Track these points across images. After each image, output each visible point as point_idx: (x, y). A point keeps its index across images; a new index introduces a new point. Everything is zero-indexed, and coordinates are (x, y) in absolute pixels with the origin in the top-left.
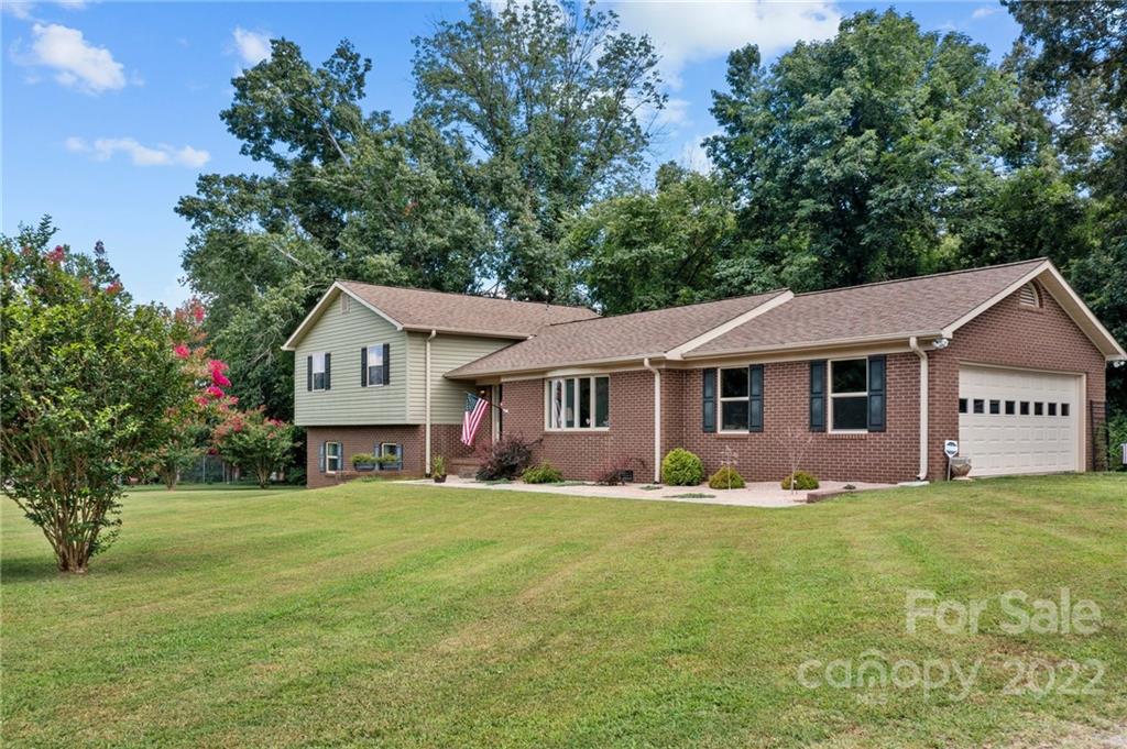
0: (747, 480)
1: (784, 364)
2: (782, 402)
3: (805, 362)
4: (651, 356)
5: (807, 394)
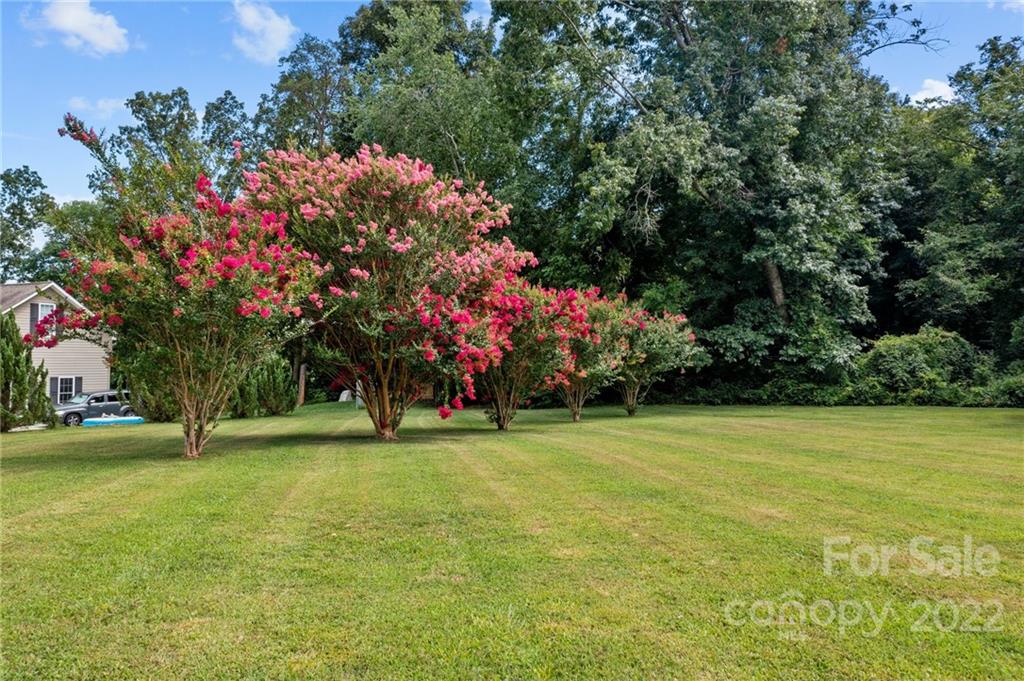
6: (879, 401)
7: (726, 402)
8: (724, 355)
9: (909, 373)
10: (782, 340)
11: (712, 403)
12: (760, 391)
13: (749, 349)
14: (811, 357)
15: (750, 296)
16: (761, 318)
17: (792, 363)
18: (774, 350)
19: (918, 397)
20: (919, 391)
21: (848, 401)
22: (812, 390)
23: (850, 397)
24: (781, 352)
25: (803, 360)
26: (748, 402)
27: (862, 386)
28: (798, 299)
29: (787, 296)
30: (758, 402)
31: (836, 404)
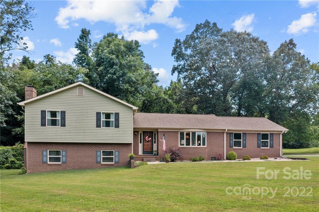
0: (251, 158)
1: (252, 133)
2: (252, 143)
3: (256, 133)
4: (228, 128)
5: (257, 140)
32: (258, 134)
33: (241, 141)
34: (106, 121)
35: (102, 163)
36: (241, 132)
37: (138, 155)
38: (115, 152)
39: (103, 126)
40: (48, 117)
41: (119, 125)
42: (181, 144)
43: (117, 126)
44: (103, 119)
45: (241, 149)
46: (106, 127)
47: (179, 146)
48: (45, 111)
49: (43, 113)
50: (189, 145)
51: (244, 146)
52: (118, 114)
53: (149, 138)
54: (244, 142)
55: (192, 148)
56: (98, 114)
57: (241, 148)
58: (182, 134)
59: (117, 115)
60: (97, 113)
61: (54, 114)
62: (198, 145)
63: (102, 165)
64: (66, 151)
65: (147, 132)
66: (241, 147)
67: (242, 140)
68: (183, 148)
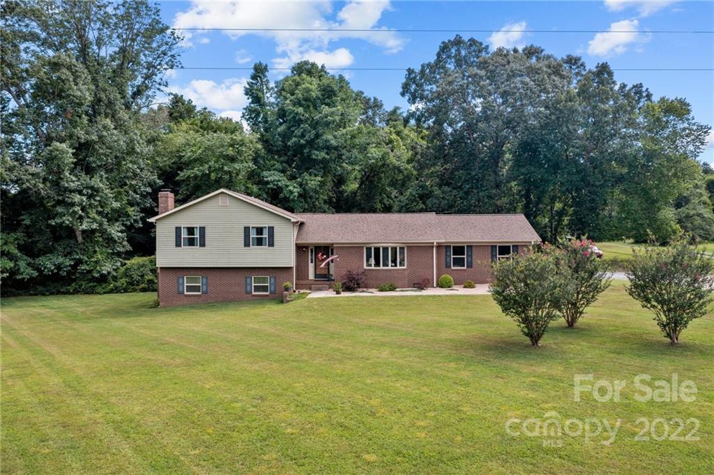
1: (482, 246)
2: (480, 258)
3: (489, 246)
4: (438, 241)
5: (490, 255)
6: (126, 291)
7: (52, 294)
8: (44, 271)
9: (141, 276)
10: (79, 262)
11: (44, 295)
12: (70, 287)
13: (59, 267)
14: (93, 270)
15: (63, 239)
16: (68, 250)
17: (83, 273)
18: (74, 267)
19: (142, 288)
20: (143, 285)
21: (111, 292)
22: (95, 286)
23: (112, 289)
24: (78, 268)
25: (90, 272)
26: (64, 293)
27: (118, 284)
28: (89, 240)
29: (84, 238)
30: (68, 293)
31: (105, 293)
32: (492, 246)
33: (464, 258)
34: (257, 238)
35: (253, 293)
36: (465, 245)
37: (308, 279)
38: (270, 278)
39: (253, 245)
40: (184, 235)
41: (273, 243)
42: (367, 265)
43: (271, 244)
44: (253, 235)
45: (464, 270)
46: (258, 245)
47: (365, 267)
48: (180, 228)
49: (178, 230)
50: (379, 266)
51: (470, 266)
52: (273, 228)
53: (322, 255)
54: (469, 259)
55: (383, 270)
56: (247, 230)
57: (465, 268)
58: (369, 249)
59: (271, 229)
60: (245, 228)
61: (191, 231)
62: (392, 266)
63: (254, 296)
64: (207, 278)
65: (320, 247)
66: (464, 266)
67: (465, 256)
68: (370, 270)
